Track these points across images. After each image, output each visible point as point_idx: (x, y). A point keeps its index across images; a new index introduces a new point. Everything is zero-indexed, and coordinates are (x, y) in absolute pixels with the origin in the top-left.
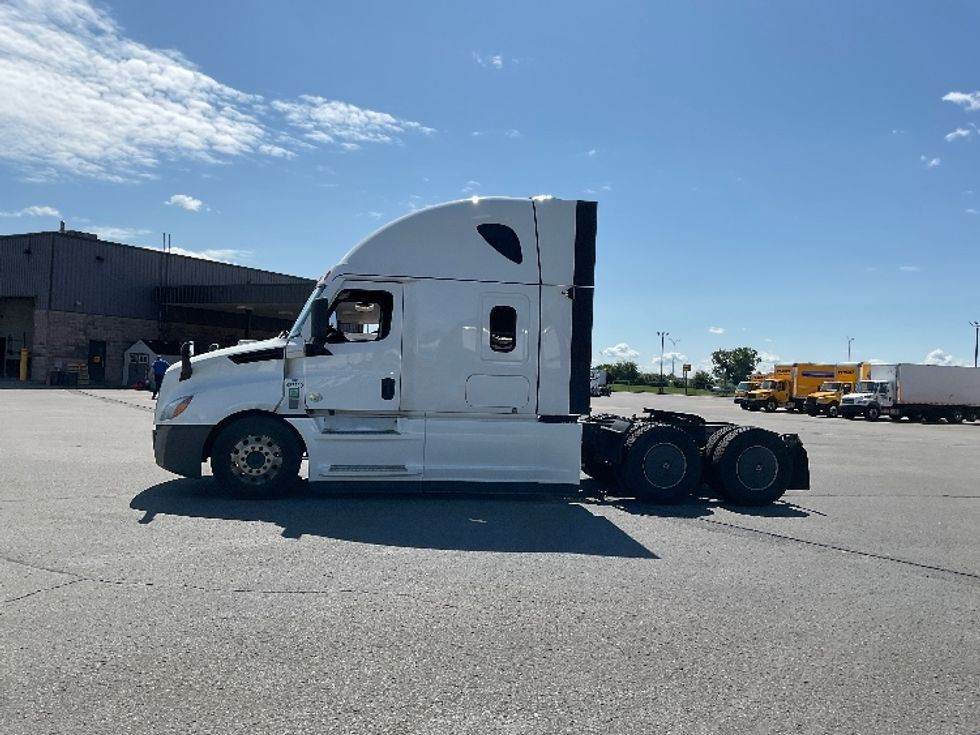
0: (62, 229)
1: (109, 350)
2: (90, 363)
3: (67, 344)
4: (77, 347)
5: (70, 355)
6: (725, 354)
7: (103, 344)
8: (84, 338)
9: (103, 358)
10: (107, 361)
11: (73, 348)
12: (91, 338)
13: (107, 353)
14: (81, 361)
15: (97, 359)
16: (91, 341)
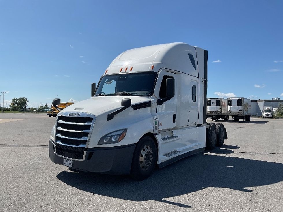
6: (17, 100)
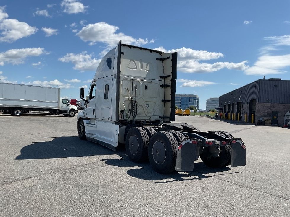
0: (264, 78)
1: (279, 114)
2: (273, 119)
3: (264, 113)
4: (268, 113)
5: (265, 116)
7: (277, 112)
8: (270, 110)
9: (277, 117)
10: (279, 118)
11: (266, 114)
12: (273, 111)
13: (279, 116)
14: (269, 118)
15: (275, 117)
16: (273, 112)
